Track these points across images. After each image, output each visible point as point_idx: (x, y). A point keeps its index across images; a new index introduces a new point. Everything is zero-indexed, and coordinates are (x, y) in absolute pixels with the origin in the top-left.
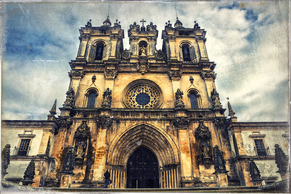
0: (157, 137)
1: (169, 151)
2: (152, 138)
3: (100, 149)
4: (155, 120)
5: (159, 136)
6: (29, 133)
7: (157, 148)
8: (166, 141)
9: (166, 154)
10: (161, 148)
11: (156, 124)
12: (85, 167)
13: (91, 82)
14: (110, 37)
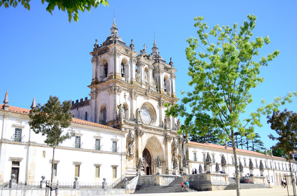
0: (156, 144)
1: (161, 153)
2: (153, 144)
10: (156, 150)
13: (124, 99)
14: (130, 58)
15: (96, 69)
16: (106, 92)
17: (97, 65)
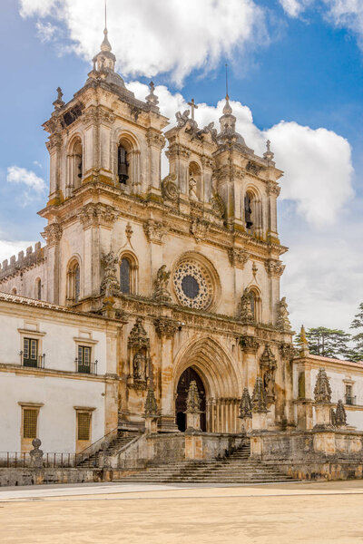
0: (218, 358)
1: (230, 381)
2: (211, 357)
3: (165, 370)
4: (221, 333)
5: (222, 358)
6: (87, 336)
7: (212, 372)
8: (229, 367)
9: (225, 382)
10: (218, 374)
11: (221, 339)
12: (146, 393)
13: (125, 239)
14: (144, 132)
15: (58, 166)
16: (77, 224)
17: (59, 157)
